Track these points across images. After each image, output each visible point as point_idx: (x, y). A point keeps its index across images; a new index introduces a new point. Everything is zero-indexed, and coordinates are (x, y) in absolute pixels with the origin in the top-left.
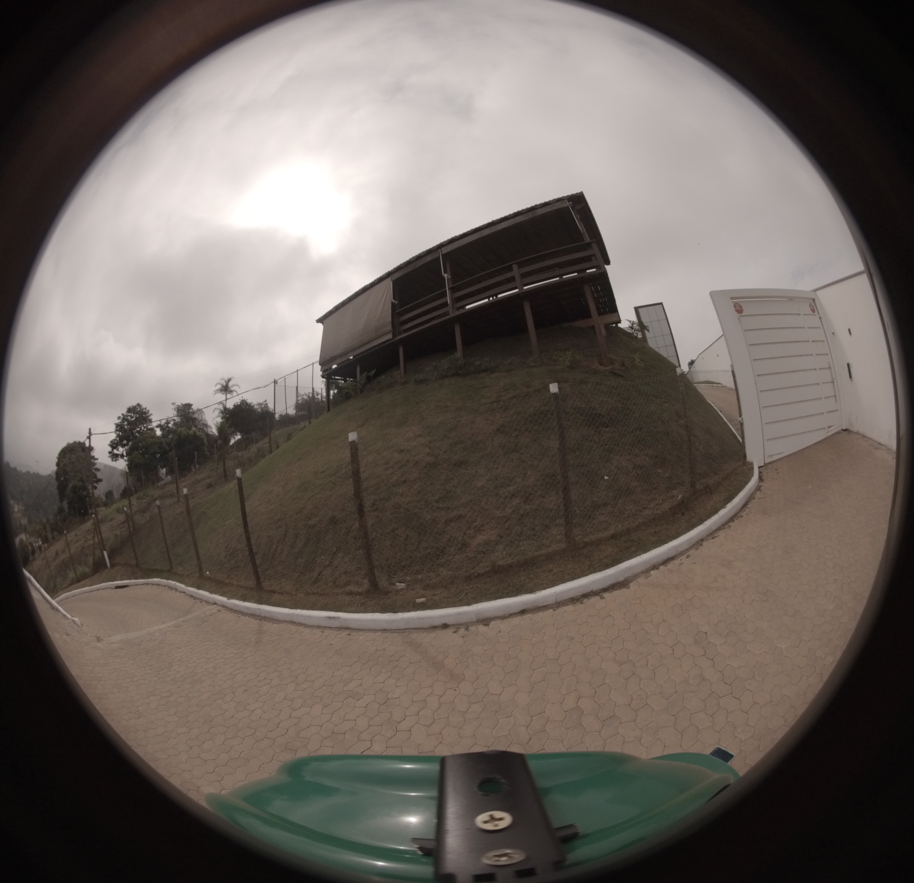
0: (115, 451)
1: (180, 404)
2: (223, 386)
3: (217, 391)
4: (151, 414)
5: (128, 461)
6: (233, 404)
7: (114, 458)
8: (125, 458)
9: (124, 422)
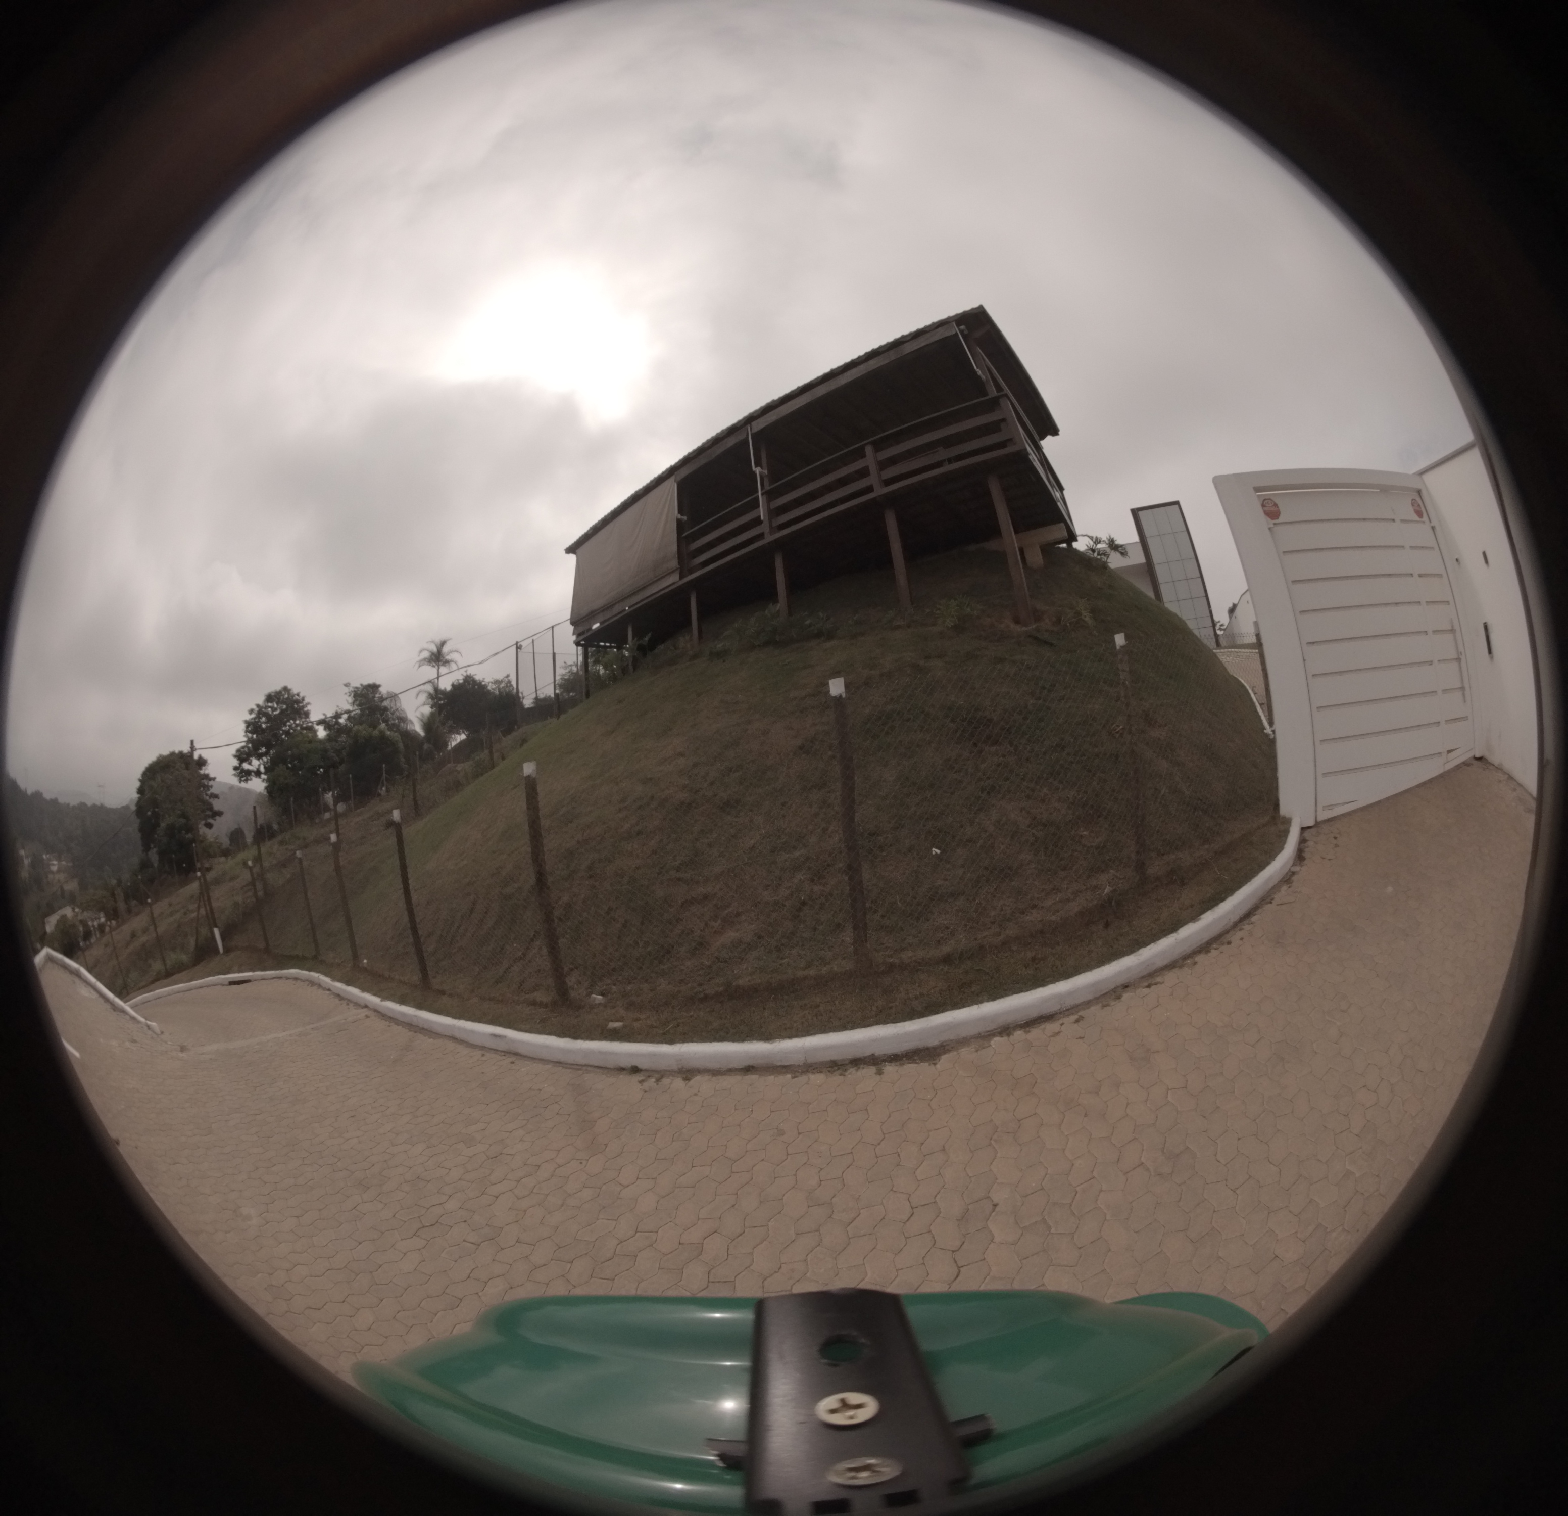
0: (246, 766)
1: (358, 685)
2: (433, 654)
3: (422, 662)
4: (309, 704)
5: (268, 780)
6: (451, 683)
7: (243, 777)
8: (263, 776)
9: (260, 718)
